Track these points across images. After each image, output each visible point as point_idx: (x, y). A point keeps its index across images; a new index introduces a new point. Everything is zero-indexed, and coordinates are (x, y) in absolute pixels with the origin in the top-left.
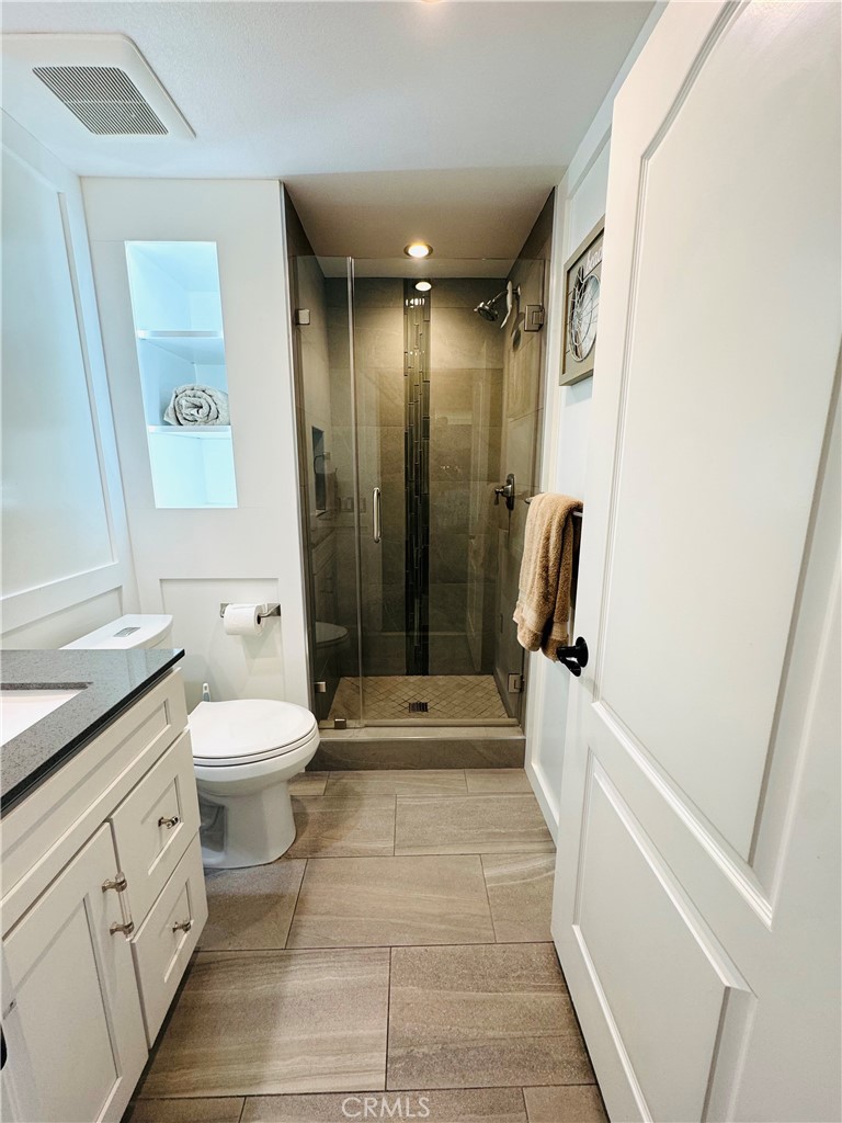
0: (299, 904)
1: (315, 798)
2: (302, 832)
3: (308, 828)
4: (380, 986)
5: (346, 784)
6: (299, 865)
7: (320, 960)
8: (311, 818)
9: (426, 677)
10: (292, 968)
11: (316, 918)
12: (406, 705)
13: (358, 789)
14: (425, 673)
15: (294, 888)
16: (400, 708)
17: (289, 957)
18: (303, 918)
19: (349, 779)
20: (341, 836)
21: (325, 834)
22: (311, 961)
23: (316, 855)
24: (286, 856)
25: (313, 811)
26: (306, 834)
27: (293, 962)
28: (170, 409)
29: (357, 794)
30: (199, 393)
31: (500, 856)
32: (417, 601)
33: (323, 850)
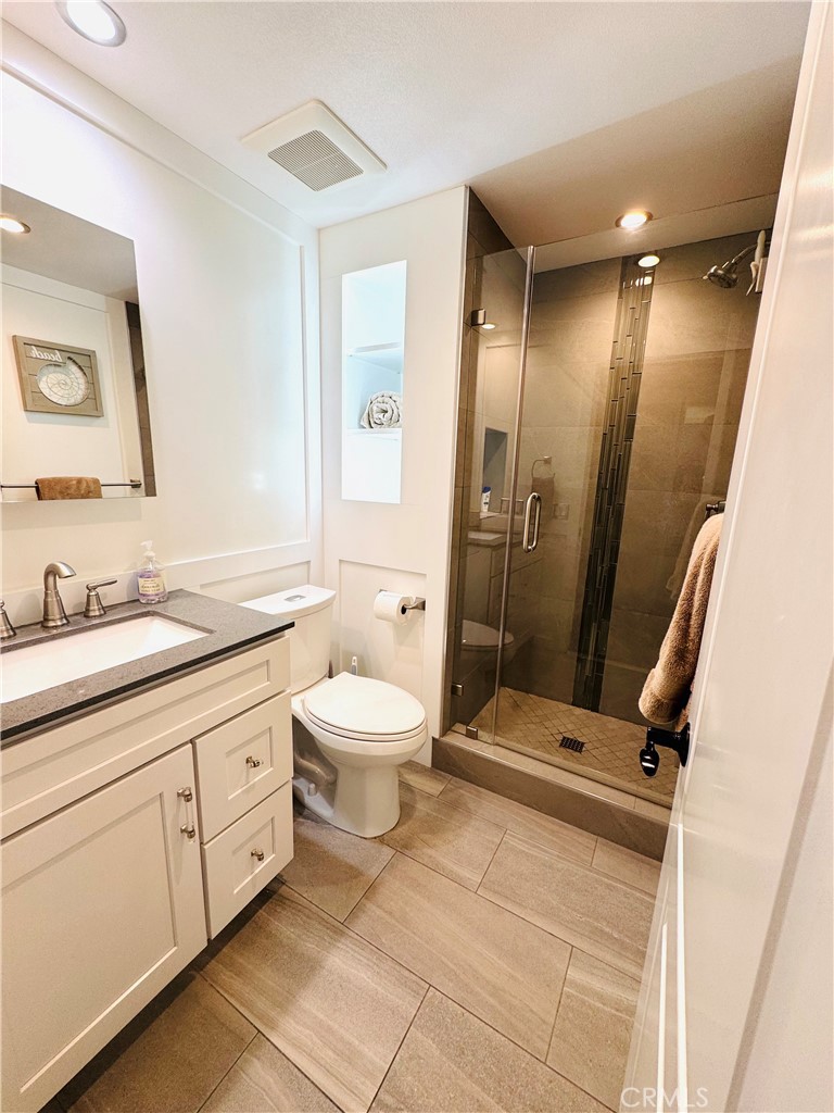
0: (371, 889)
1: (429, 796)
2: (404, 824)
3: (410, 822)
4: (402, 1017)
5: (463, 795)
6: (387, 852)
7: (364, 953)
8: (417, 814)
9: (594, 714)
10: (339, 945)
11: (379, 912)
12: (560, 738)
13: (472, 805)
14: (595, 709)
15: (374, 872)
16: (552, 739)
17: (342, 934)
18: (369, 905)
19: (467, 792)
20: (435, 845)
21: (422, 836)
22: (357, 949)
23: (407, 852)
24: (380, 839)
25: (422, 807)
26: (405, 827)
27: (343, 940)
28: (365, 415)
29: (469, 811)
30: (387, 399)
31: (597, 963)
32: (594, 626)
33: (414, 850)
